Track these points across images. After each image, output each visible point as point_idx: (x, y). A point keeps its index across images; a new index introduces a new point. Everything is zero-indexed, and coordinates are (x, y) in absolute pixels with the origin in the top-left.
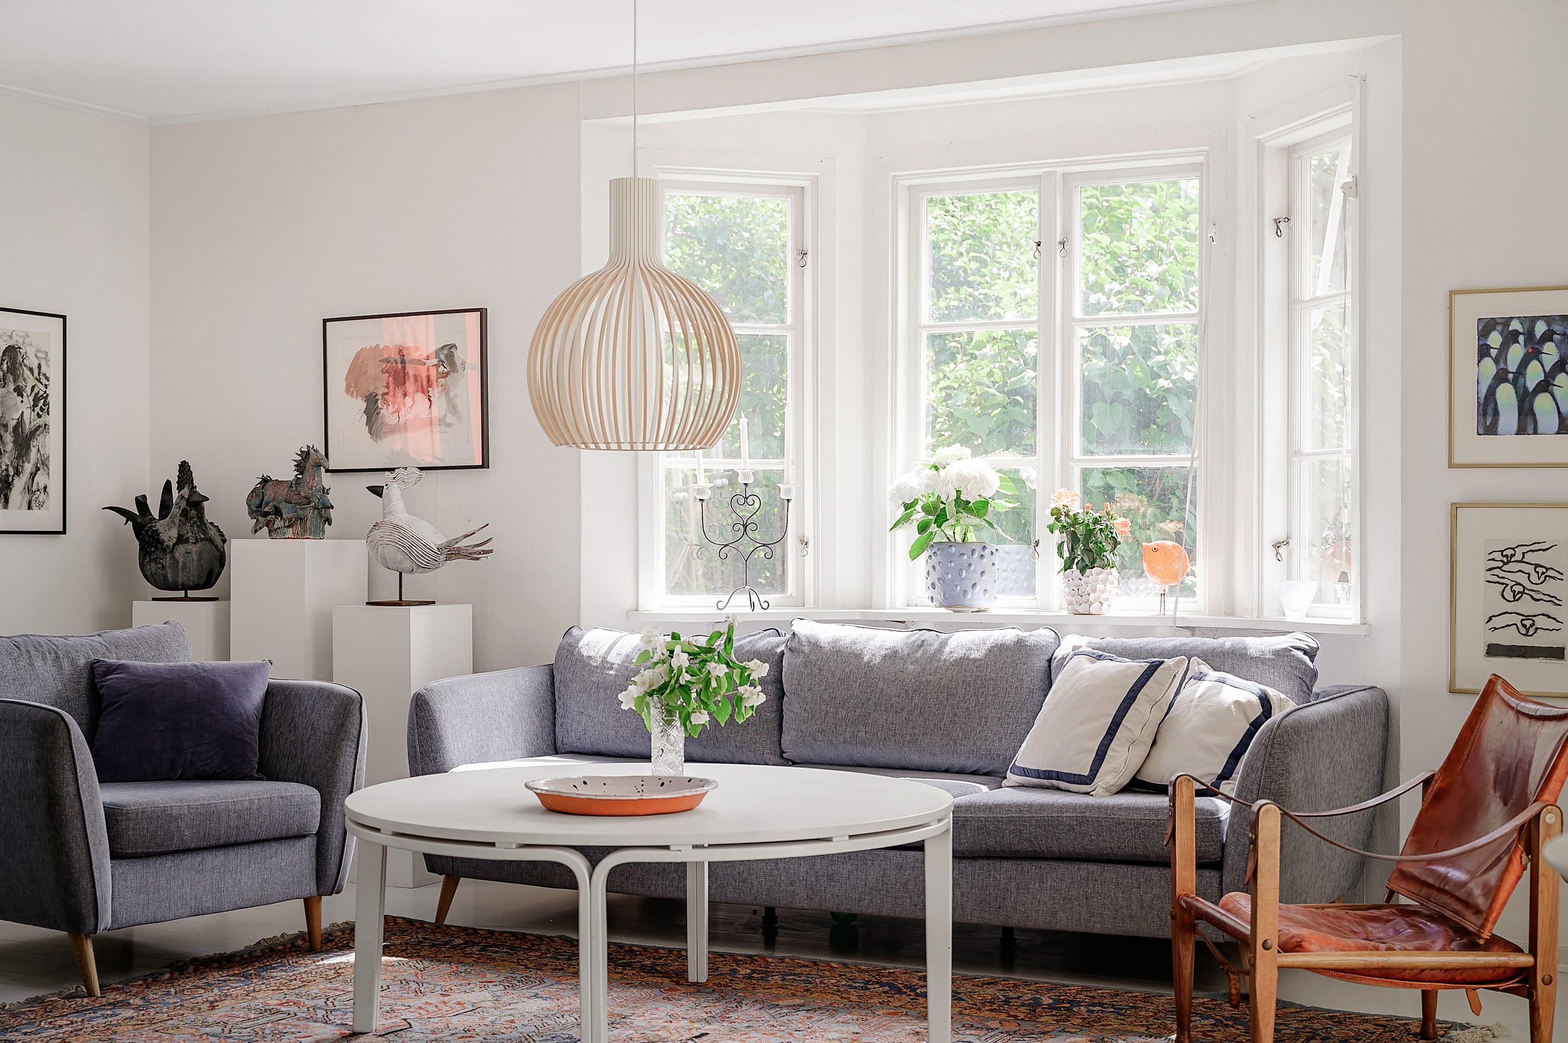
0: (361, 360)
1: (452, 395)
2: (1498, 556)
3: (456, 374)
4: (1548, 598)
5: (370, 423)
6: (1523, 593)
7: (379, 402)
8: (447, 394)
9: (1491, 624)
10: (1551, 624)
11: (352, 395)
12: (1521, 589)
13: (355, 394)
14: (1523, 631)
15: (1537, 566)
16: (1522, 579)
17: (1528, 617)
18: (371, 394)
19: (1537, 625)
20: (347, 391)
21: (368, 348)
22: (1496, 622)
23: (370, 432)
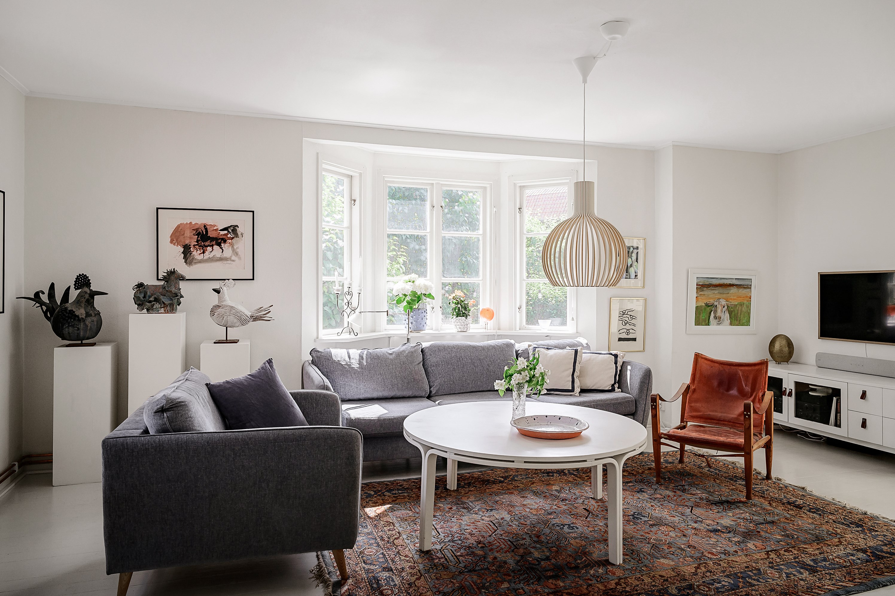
0: (180, 228)
1: (235, 247)
2: (621, 313)
3: (237, 238)
4: (633, 324)
5: (185, 258)
6: (627, 323)
7: (192, 248)
8: (233, 247)
9: (619, 332)
10: (633, 331)
11: (174, 244)
12: (627, 322)
13: (176, 244)
14: (627, 334)
15: (630, 315)
16: (627, 319)
17: (628, 330)
18: (187, 245)
19: (630, 332)
20: (171, 242)
21: (185, 223)
22: (621, 332)
23: (186, 262)
